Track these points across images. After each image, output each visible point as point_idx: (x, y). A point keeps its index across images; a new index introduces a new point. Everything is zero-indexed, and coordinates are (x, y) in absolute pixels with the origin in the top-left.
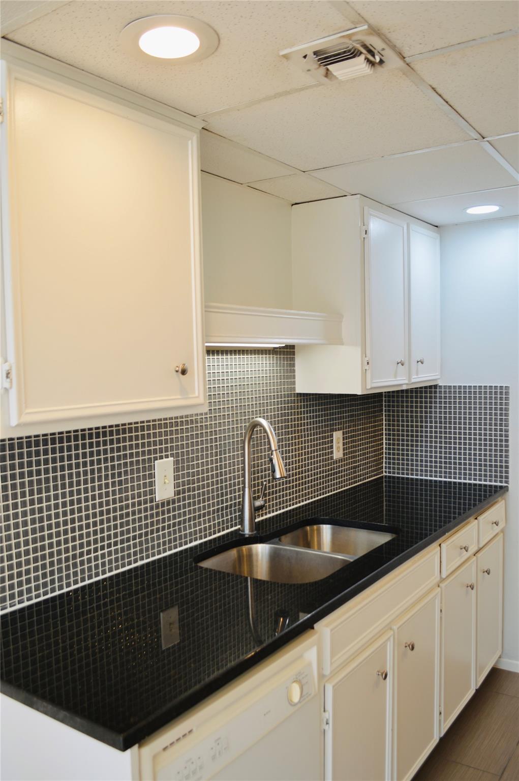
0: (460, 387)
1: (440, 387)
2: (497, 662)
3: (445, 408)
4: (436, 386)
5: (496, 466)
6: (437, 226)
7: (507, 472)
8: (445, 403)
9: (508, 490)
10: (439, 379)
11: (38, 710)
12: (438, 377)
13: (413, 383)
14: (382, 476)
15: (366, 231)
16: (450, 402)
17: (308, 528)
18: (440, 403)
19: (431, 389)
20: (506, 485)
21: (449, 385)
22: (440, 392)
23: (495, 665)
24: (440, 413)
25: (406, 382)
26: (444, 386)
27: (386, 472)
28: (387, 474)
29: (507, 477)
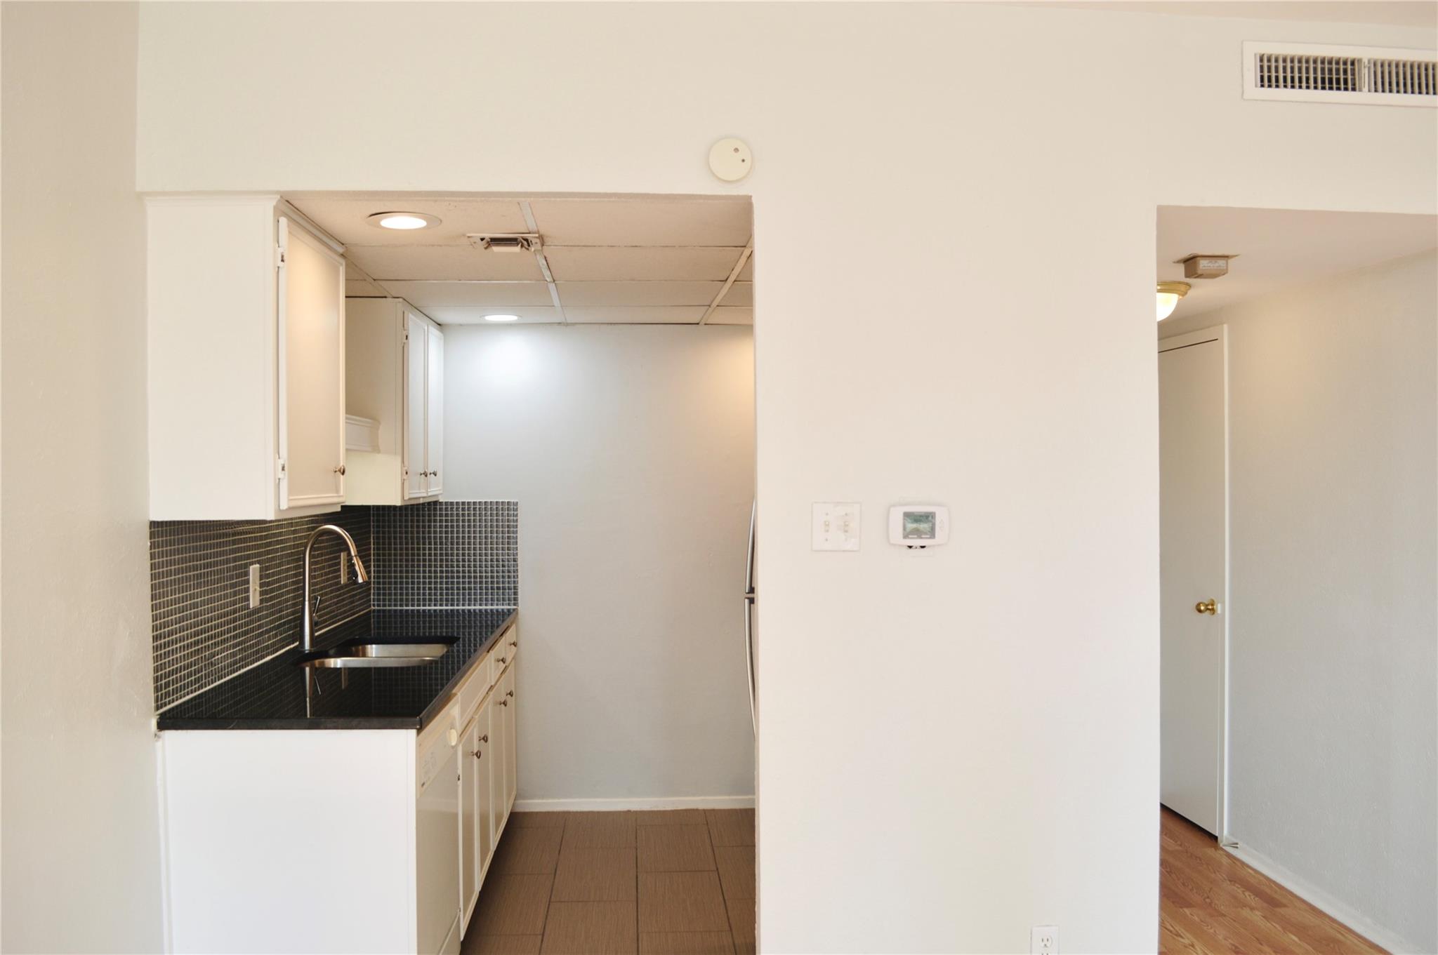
0: (463, 503)
1: (441, 503)
2: (514, 805)
3: (446, 527)
4: (435, 503)
5: (504, 588)
6: (439, 325)
7: (516, 593)
8: (446, 521)
9: (517, 613)
10: (441, 494)
11: (326, 728)
12: (441, 492)
13: (430, 496)
14: (370, 611)
15: (407, 336)
16: (452, 521)
17: (353, 649)
18: (441, 521)
19: (433, 506)
20: (515, 607)
21: (451, 501)
22: (441, 509)
23: (512, 810)
24: (441, 532)
25: (425, 495)
26: (446, 503)
27: (374, 605)
28: (376, 608)
29: (515, 599)
